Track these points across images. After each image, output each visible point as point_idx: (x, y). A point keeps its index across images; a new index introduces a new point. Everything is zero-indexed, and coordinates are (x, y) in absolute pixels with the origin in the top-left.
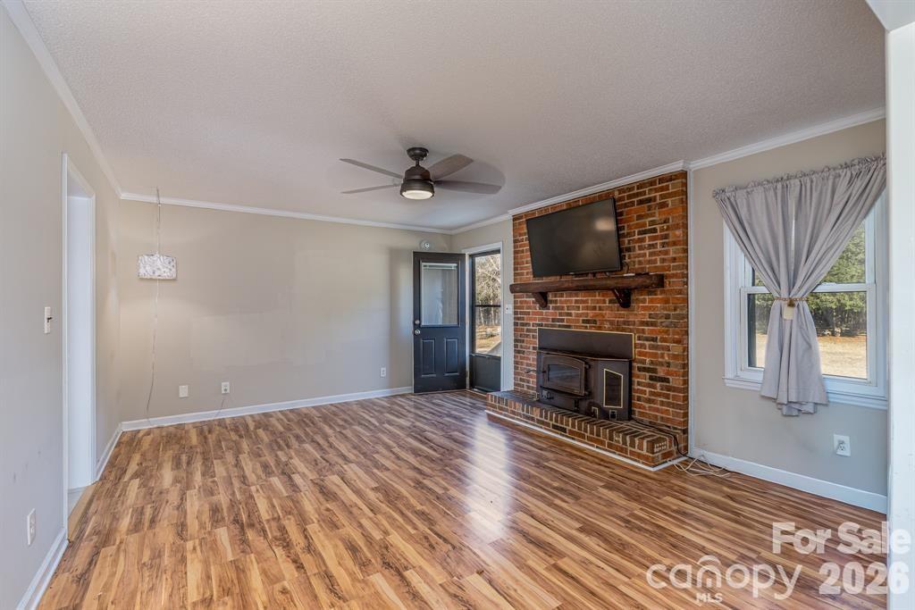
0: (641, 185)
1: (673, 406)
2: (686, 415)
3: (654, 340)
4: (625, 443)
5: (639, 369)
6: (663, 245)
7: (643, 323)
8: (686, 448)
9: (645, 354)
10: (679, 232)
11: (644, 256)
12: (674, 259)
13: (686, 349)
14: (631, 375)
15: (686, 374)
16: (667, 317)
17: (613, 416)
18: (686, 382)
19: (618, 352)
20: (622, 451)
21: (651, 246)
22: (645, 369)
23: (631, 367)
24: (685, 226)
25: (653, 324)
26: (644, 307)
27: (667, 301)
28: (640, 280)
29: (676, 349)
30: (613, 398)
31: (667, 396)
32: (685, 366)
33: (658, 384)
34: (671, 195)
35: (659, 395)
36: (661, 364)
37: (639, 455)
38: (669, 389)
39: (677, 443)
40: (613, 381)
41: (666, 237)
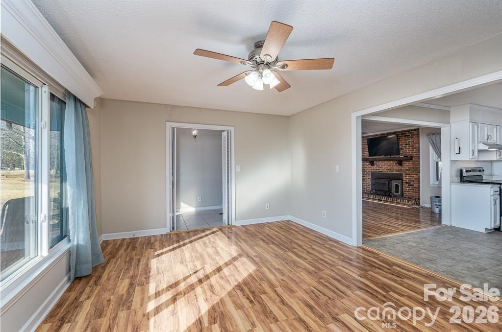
0: (405, 131)
1: (415, 192)
2: (419, 195)
3: (410, 174)
4: (401, 201)
5: (405, 183)
6: (412, 148)
7: (406, 170)
8: (419, 204)
9: (407, 179)
10: (417, 145)
11: (405, 151)
12: (415, 152)
13: (419, 177)
14: (402, 185)
15: (419, 183)
16: (413, 168)
17: (397, 196)
18: (419, 186)
19: (399, 177)
20: (400, 204)
21: (408, 148)
22: (407, 183)
23: (402, 182)
24: (419, 143)
25: (409, 170)
26: (407, 165)
27: (413, 164)
28: (405, 158)
29: (416, 177)
30: (397, 191)
31: (414, 190)
32: (419, 181)
33: (411, 187)
34: (415, 135)
35: (411, 190)
36: (412, 181)
37: (405, 204)
38: (414, 188)
39: (416, 202)
40: (397, 186)
41: (413, 146)
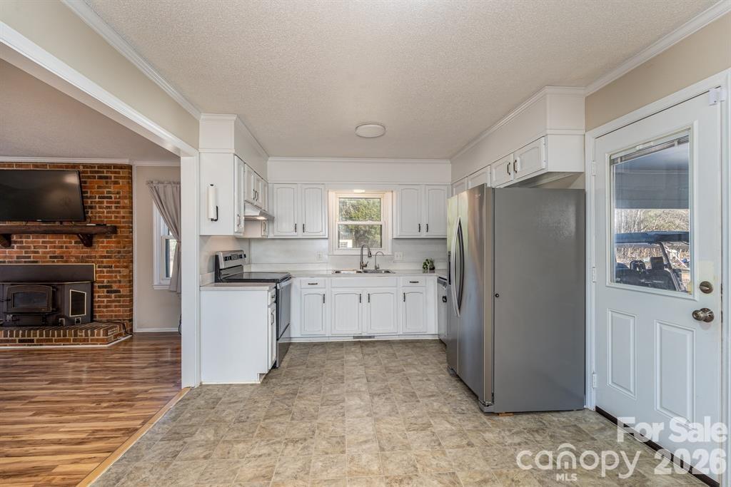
0: (101, 166)
1: (123, 306)
2: (131, 310)
3: (111, 267)
4: (86, 335)
5: (99, 287)
6: (116, 207)
7: (101, 257)
8: (131, 330)
9: (104, 277)
10: (127, 201)
11: (103, 212)
12: (123, 217)
13: (132, 271)
14: (92, 292)
15: (132, 286)
16: (119, 252)
17: (78, 321)
18: (131, 291)
19: (85, 276)
20: (85, 341)
21: (108, 207)
22: (103, 287)
23: (93, 287)
24: (131, 198)
25: (109, 257)
26: (103, 246)
27: (119, 243)
28: (99, 229)
29: (125, 272)
30: (77, 308)
31: (119, 301)
32: (131, 281)
33: (113, 295)
34: (122, 178)
35: (113, 301)
36: (115, 282)
37: (97, 340)
38: (120, 297)
39: (124, 328)
40: (78, 299)
41: (118, 203)
